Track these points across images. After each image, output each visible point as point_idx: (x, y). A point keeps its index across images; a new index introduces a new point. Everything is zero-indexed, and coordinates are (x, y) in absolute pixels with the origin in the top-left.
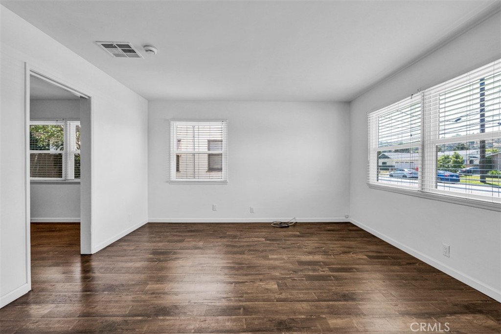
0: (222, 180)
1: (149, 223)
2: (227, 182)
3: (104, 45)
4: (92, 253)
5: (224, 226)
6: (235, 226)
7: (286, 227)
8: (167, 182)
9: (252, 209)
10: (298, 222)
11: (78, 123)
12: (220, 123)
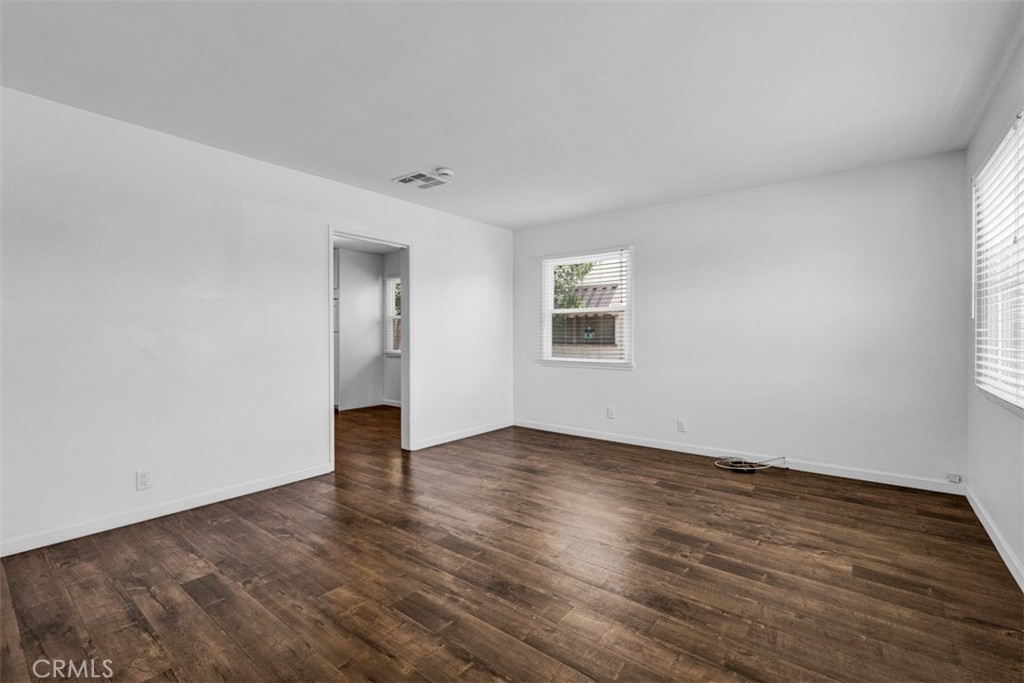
0: (622, 361)
1: (515, 427)
2: (631, 367)
3: (401, 181)
4: (412, 449)
5: (618, 448)
6: (632, 450)
7: (749, 472)
8: (538, 362)
9: (681, 424)
10: (790, 468)
11: (398, 281)
12: (617, 254)
